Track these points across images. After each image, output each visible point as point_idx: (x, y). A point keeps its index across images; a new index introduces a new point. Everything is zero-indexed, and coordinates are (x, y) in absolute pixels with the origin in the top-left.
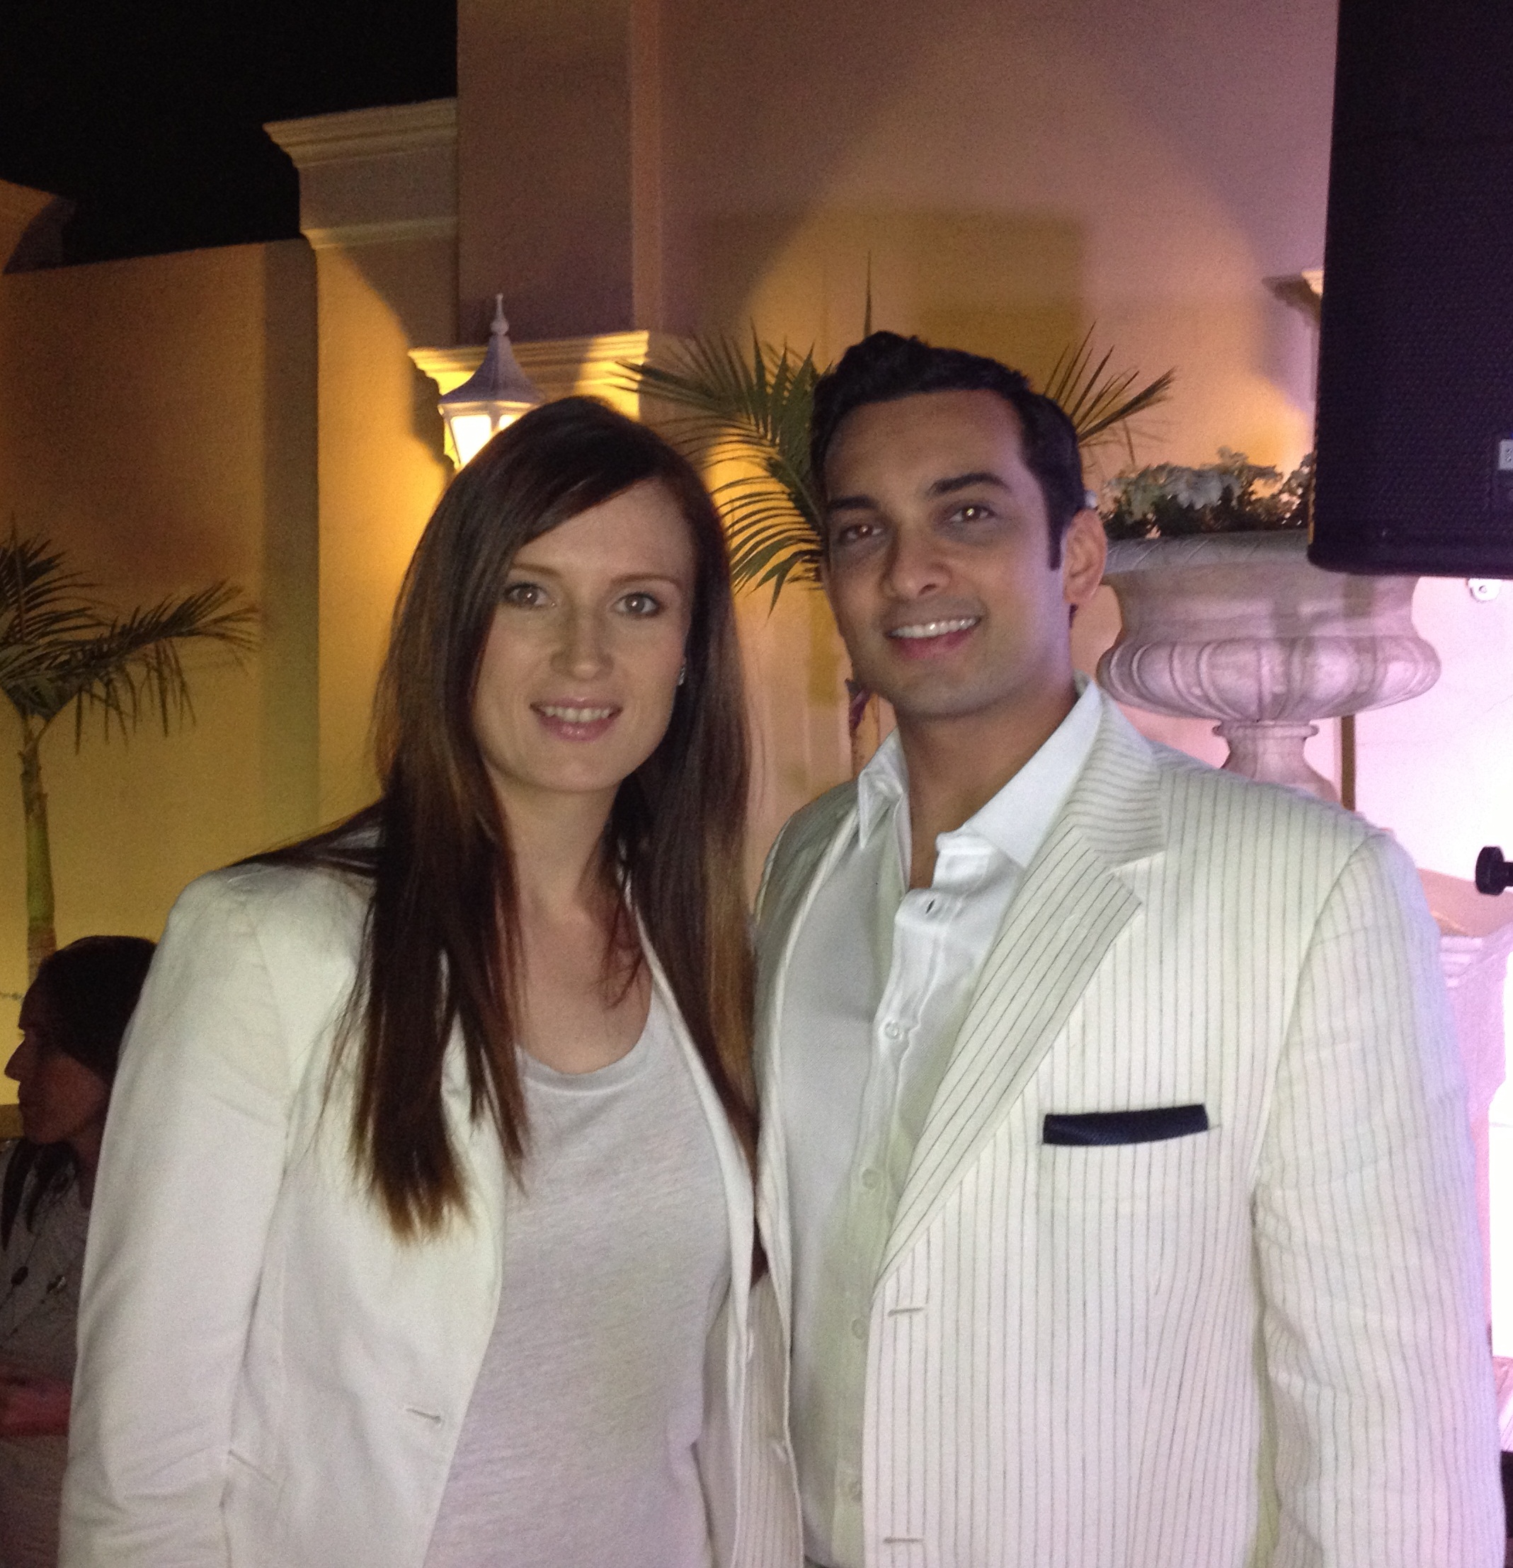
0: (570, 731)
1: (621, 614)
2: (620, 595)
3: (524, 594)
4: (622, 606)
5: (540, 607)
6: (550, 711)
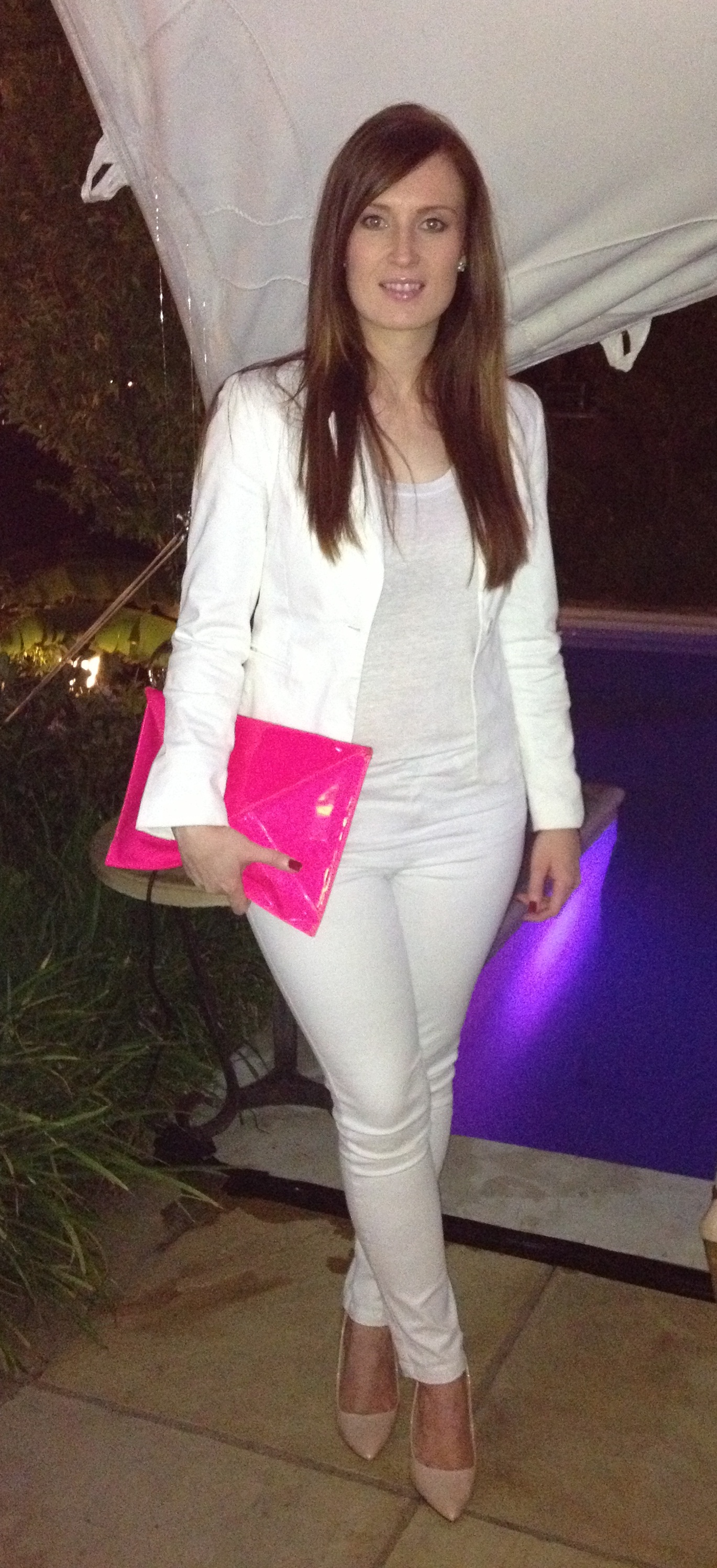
0: (398, 295)
1: (425, 230)
2: (423, 220)
3: (374, 222)
4: (425, 226)
5: (381, 229)
6: (388, 286)
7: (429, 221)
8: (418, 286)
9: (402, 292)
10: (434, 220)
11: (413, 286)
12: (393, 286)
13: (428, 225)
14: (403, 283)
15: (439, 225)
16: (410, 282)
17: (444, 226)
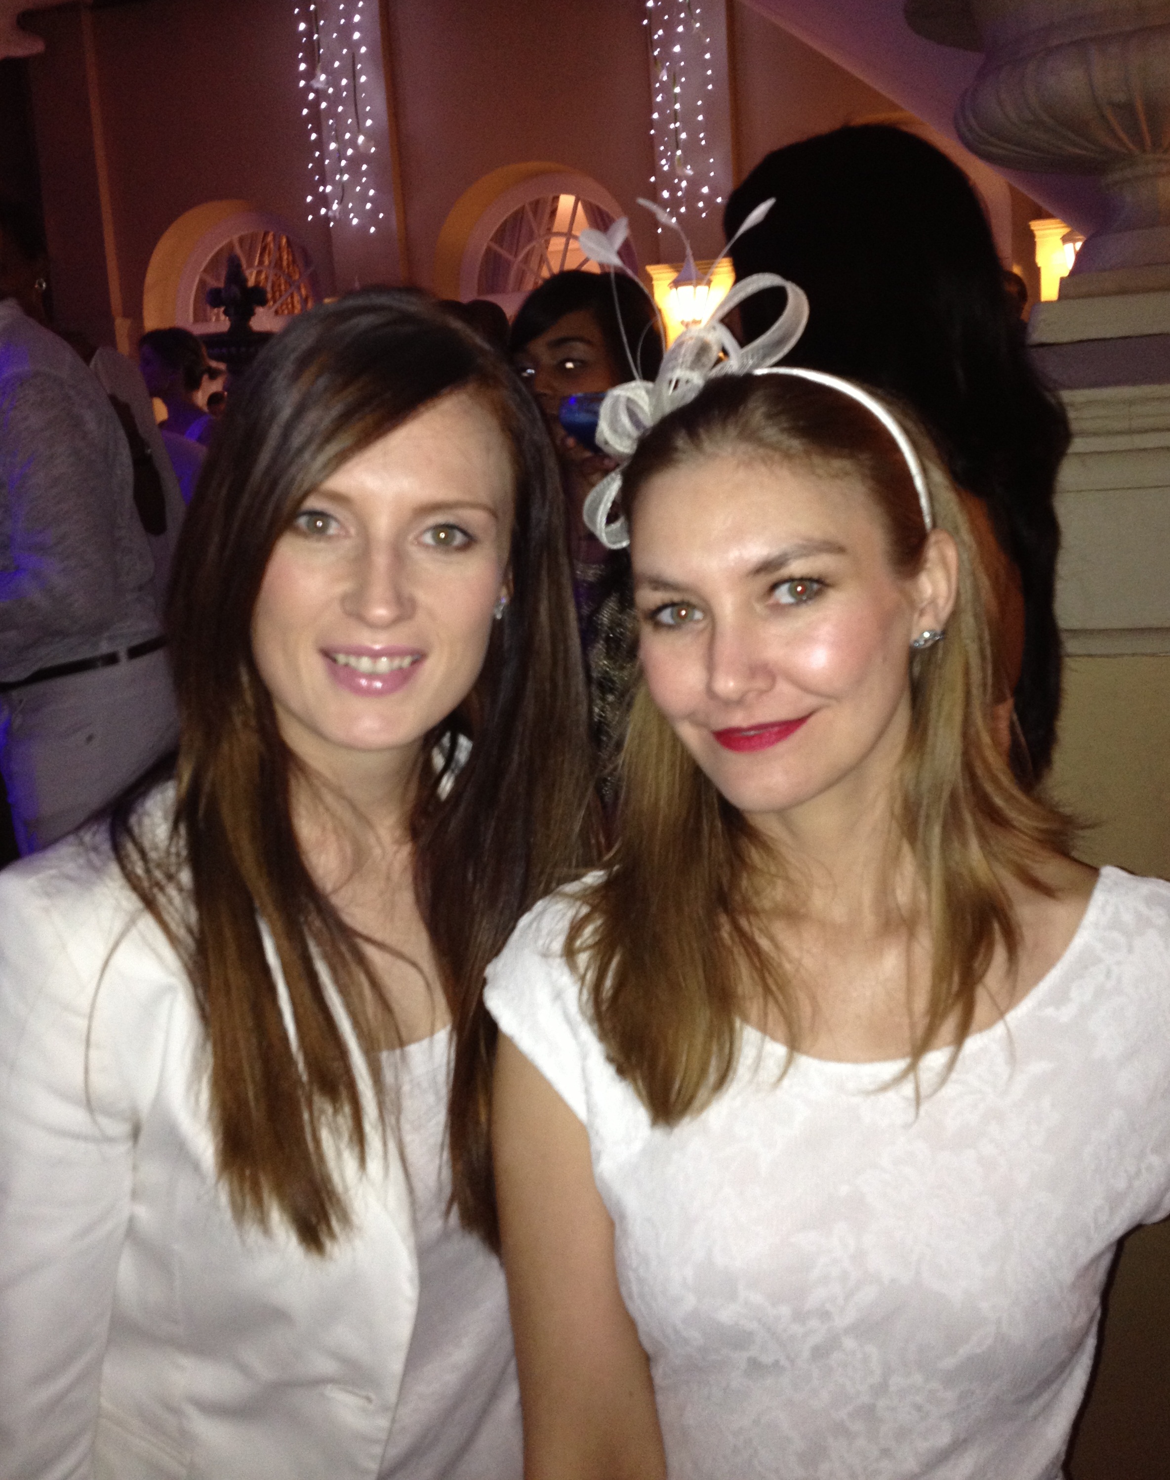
0: (364, 682)
1: (427, 546)
2: (425, 527)
3: (315, 523)
4: (428, 539)
5: (330, 538)
6: (342, 659)
7: (438, 528)
8: (407, 661)
9: (372, 676)
10: (449, 528)
11: (397, 662)
12: (353, 661)
13: (436, 537)
14: (375, 655)
15: (459, 538)
16: (390, 653)
17: (470, 541)
